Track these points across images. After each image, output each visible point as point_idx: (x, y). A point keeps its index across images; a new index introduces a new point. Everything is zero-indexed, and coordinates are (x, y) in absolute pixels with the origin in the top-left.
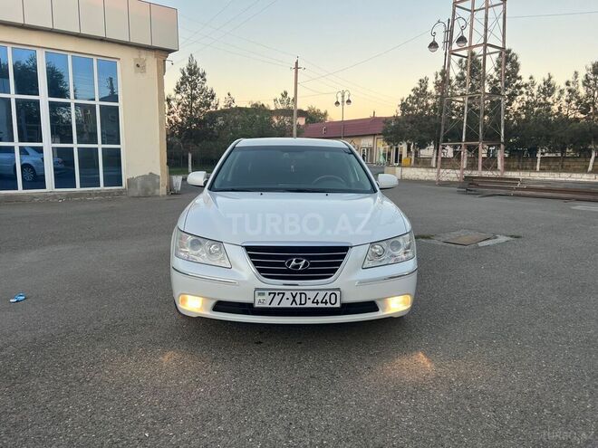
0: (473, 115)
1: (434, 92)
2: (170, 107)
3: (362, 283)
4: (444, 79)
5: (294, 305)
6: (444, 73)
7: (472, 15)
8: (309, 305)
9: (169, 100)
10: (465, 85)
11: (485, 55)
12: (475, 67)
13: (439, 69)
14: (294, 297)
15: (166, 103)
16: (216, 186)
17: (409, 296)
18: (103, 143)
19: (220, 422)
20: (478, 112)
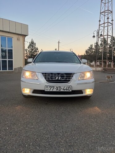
0: (105, 53)
1: (94, 48)
2: (26, 52)
3: (78, 84)
4: (97, 45)
5: (57, 91)
6: (97, 43)
7: (104, 28)
8: (62, 90)
9: (26, 50)
10: (102, 46)
11: (107, 38)
12: (105, 41)
13: (96, 42)
14: (57, 88)
15: (25, 51)
16: (35, 61)
17: (92, 89)
18: (8, 59)
19: (32, 125)
20: (106, 53)
